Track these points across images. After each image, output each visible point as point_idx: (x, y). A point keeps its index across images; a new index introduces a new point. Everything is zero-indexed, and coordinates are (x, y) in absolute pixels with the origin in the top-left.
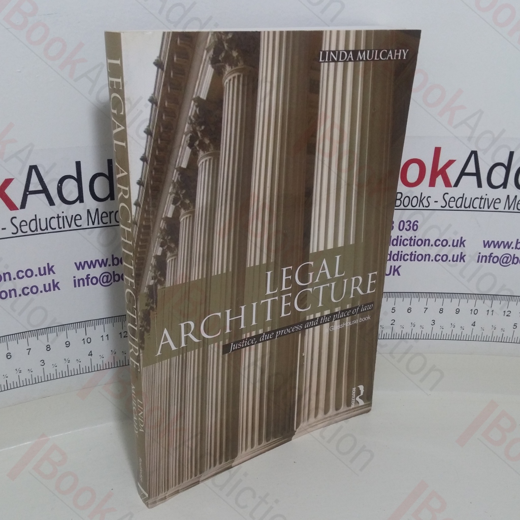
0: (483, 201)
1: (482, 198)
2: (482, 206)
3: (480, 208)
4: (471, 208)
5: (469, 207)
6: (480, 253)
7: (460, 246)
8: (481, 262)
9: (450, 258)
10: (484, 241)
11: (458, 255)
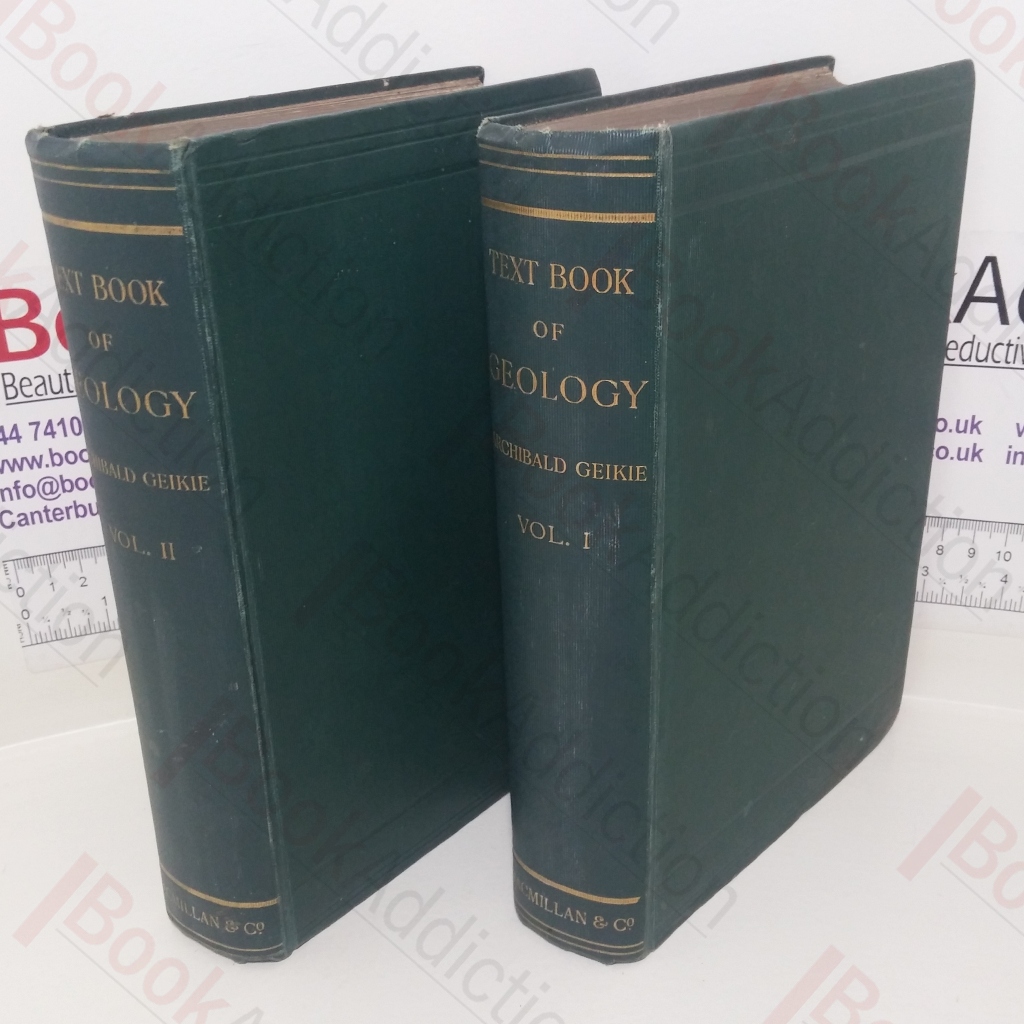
0: (1012, 349)
1: (1009, 345)
2: (1010, 359)
3: (1007, 362)
4: (990, 362)
5: (986, 359)
6: (1010, 447)
7: (971, 432)
8: (1014, 463)
9: (953, 453)
10: (1018, 425)
11: (968, 449)
